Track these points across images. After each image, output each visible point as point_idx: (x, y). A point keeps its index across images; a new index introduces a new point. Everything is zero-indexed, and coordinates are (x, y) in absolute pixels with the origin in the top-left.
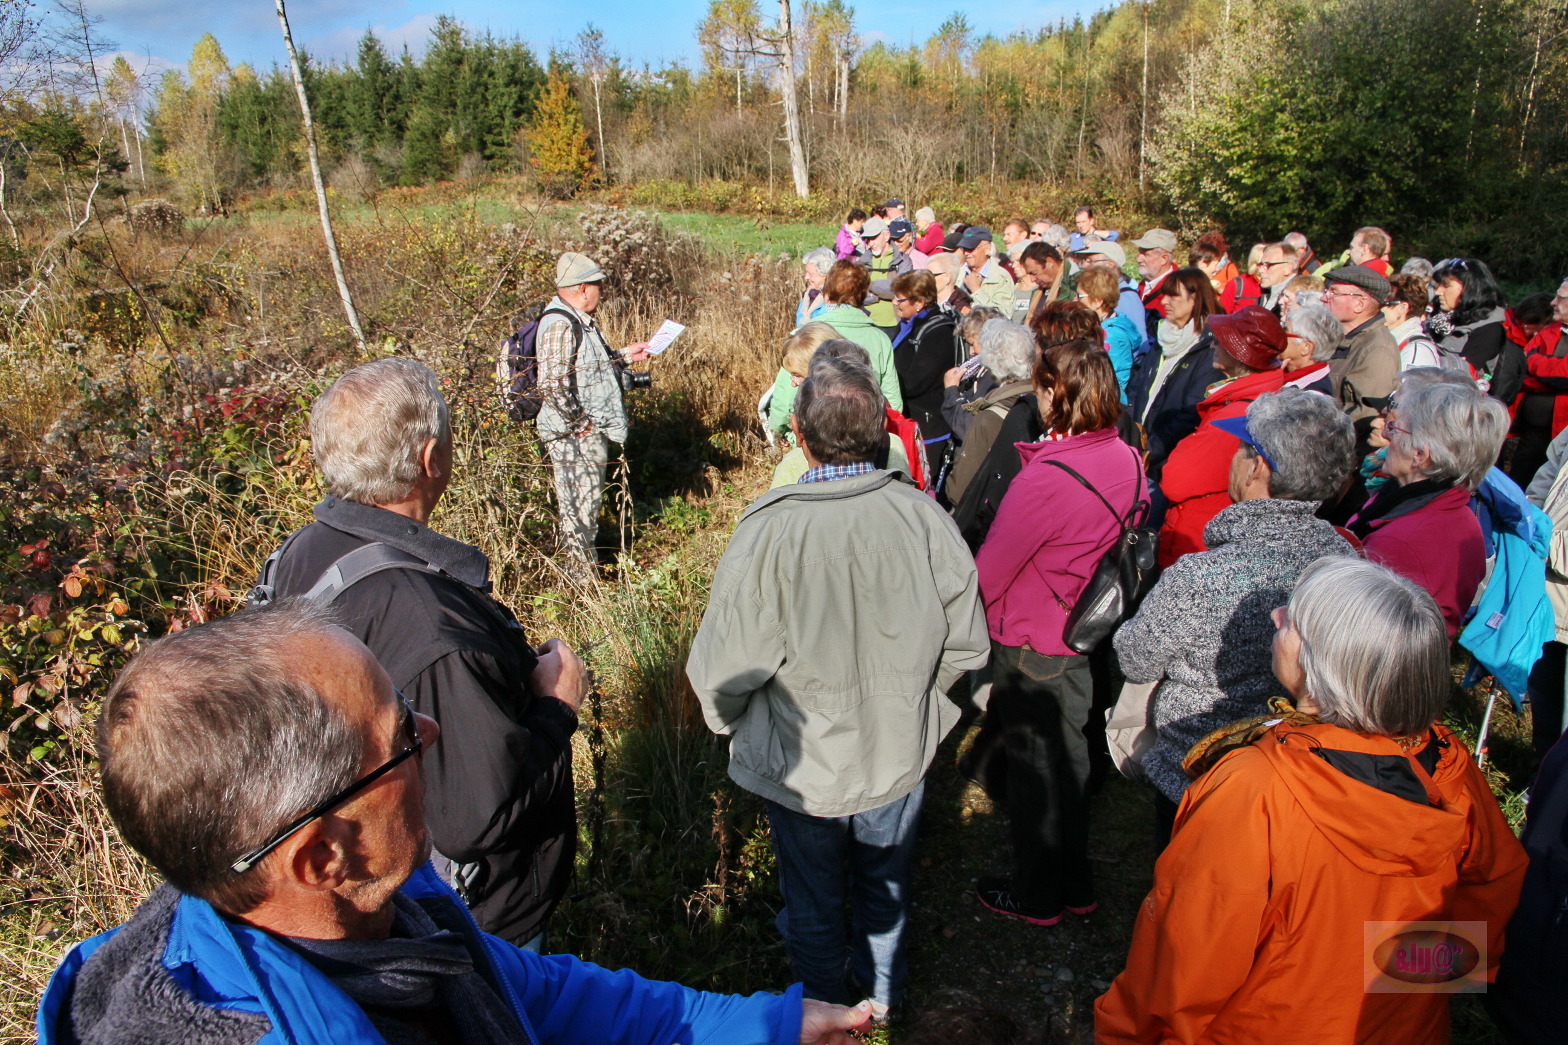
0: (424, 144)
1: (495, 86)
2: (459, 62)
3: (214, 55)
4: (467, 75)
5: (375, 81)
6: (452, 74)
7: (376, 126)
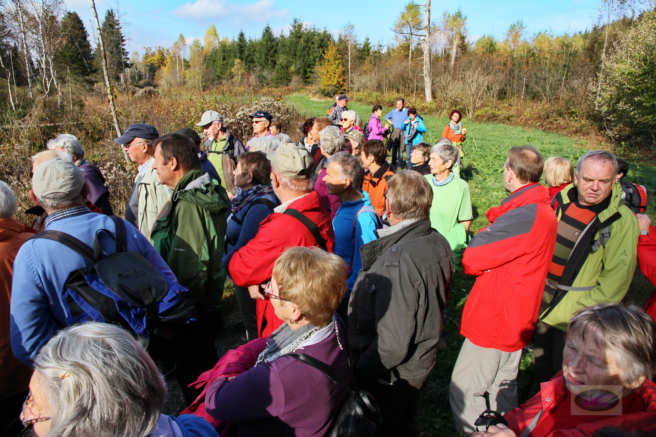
0: (282, 71)
1: (314, 48)
2: (300, 37)
3: (214, 33)
4: (302, 43)
5: (267, 44)
6: (297, 42)
7: (265, 63)
